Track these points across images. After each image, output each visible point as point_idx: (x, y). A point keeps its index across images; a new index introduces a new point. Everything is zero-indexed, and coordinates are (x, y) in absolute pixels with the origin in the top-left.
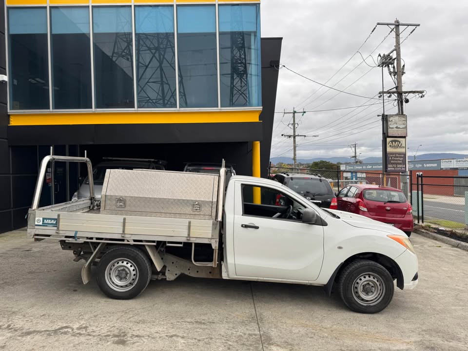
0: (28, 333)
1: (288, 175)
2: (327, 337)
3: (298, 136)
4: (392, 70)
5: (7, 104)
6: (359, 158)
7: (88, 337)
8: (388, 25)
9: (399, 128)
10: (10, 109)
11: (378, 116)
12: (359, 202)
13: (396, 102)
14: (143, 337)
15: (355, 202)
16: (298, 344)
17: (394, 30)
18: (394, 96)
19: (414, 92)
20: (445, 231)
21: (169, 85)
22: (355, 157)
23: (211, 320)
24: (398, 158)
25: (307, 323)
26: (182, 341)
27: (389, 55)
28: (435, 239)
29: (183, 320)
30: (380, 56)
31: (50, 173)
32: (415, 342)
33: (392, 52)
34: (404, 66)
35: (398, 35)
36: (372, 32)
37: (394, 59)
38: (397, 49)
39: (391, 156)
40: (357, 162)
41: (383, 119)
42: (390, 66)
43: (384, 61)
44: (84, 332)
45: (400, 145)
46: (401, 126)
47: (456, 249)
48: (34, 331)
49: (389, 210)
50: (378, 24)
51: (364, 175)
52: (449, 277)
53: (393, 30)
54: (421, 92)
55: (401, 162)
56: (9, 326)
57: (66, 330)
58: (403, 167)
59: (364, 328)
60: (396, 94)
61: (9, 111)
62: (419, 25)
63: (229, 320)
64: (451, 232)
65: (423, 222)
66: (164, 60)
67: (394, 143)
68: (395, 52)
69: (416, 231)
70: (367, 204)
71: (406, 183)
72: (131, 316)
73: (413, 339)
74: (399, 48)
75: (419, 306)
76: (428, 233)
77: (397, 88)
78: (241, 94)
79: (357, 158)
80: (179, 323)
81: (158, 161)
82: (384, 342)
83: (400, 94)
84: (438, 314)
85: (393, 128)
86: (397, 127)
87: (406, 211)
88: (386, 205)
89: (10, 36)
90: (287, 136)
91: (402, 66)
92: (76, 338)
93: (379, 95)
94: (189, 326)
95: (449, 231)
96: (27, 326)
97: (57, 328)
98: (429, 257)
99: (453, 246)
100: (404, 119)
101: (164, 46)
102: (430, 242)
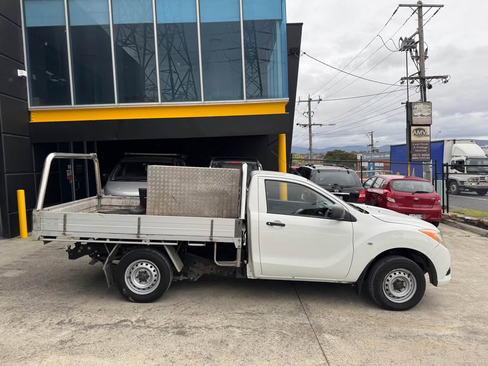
0: (91, 327)
1: (314, 167)
2: (374, 325)
3: (314, 125)
4: (414, 54)
5: (27, 101)
6: (376, 146)
7: (148, 329)
8: (410, 6)
9: (424, 116)
10: (31, 106)
11: (402, 103)
12: (387, 193)
13: (419, 89)
14: (201, 328)
15: (383, 193)
16: (348, 332)
17: (417, 11)
18: (417, 82)
19: (437, 77)
20: (471, 220)
21: (178, 74)
22: (372, 145)
23: (260, 311)
24: (423, 147)
25: (352, 312)
26: (238, 331)
27: (411, 38)
28: (463, 228)
29: (233, 312)
30: (402, 40)
31: (70, 169)
32: (459, 328)
33: (414, 35)
34: (427, 49)
35: (420, 17)
36: (394, 14)
37: (417, 43)
38: (420, 31)
39: (416, 144)
40: (374, 150)
41: (407, 106)
42: (412, 50)
43: (405, 44)
44: (143, 325)
45: (424, 134)
46: (426, 114)
47: (485, 238)
48: (96, 325)
49: (417, 201)
50: (400, 5)
51: (382, 165)
52: (482, 266)
53: (415, 12)
54: (445, 77)
55: (425, 151)
56: (70, 321)
57: (126, 323)
58: (428, 156)
59: (408, 315)
60: (419, 80)
61: (29, 107)
62: (443, 6)
63: (277, 311)
64: (479, 221)
65: (448, 212)
66: (173, 47)
67: (418, 131)
68: (417, 35)
69: (443, 221)
70: (395, 195)
71: (428, 172)
72: (183, 309)
73: (456, 325)
74: (422, 31)
75: (456, 294)
76: (455, 223)
77: (419, 73)
78: (252, 82)
79: (374, 146)
80: (231, 315)
81: (180, 156)
82: (429, 328)
83: (423, 79)
84: (476, 301)
85: (417, 116)
86: (421, 115)
87: (435, 200)
88: (414, 195)
89: (26, 28)
90: (303, 125)
91: (425, 49)
92: (138, 330)
93: (401, 81)
94: (242, 317)
95: (476, 220)
96: (88, 321)
97: (117, 321)
98: (459, 247)
99: (482, 235)
100: (428, 106)
101: (172, 32)
102: (458, 232)
